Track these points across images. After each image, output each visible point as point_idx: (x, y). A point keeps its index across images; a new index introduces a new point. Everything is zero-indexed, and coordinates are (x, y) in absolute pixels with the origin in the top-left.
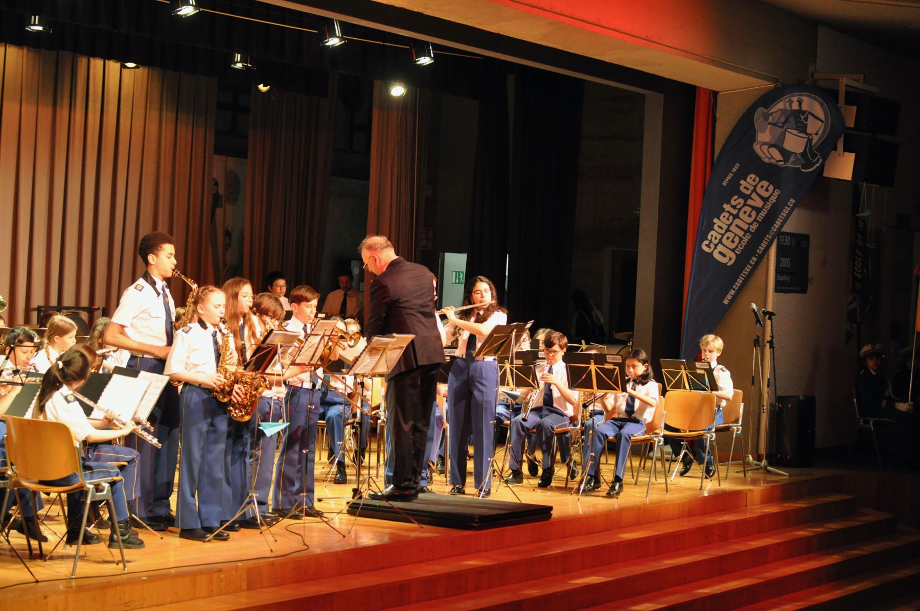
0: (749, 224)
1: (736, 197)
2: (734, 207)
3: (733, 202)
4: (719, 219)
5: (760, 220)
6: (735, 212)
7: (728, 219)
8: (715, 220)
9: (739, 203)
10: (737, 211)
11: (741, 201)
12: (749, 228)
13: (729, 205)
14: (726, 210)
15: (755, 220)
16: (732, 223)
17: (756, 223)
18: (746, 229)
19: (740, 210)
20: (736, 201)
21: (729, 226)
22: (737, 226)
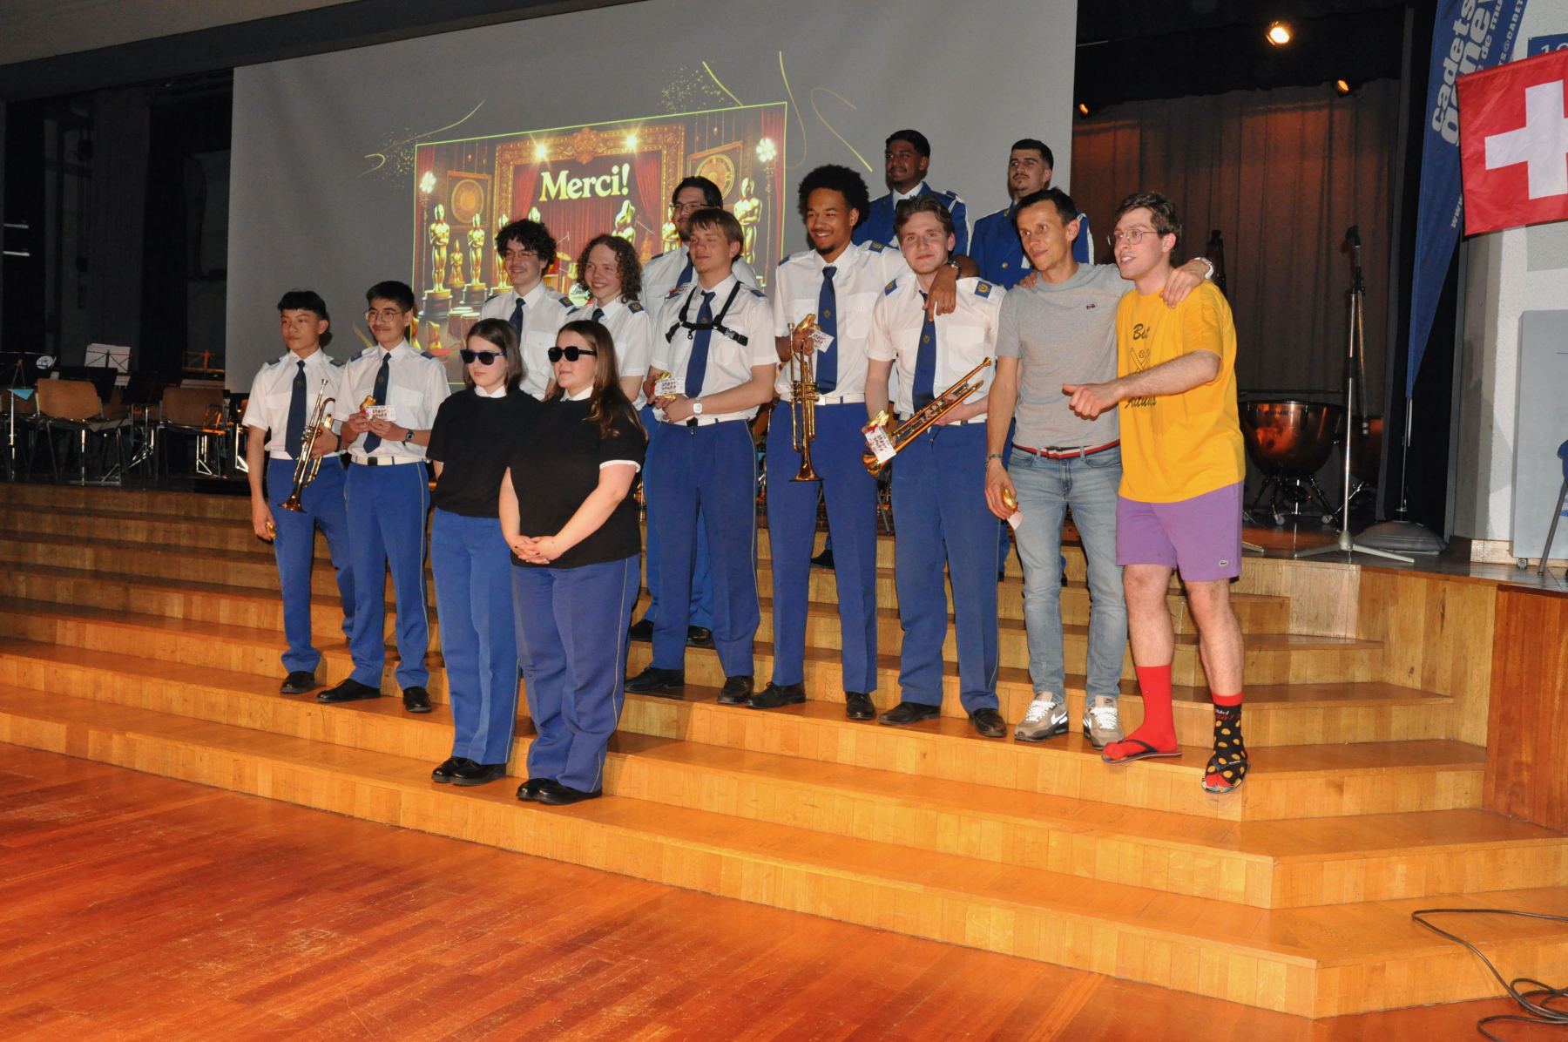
0: (1480, 45)
2: (1465, 21)
3: (1464, 12)
4: (1449, 58)
5: (1493, 27)
6: (1465, 30)
7: (1458, 51)
8: (1446, 63)
9: (1471, 8)
10: (1468, 25)
11: (1473, 2)
12: (1481, 51)
13: (1460, 20)
14: (1457, 34)
15: (1489, 32)
16: (1462, 57)
17: (1488, 37)
18: (1477, 58)
19: (1470, 22)
21: (1459, 63)
22: (1470, 59)
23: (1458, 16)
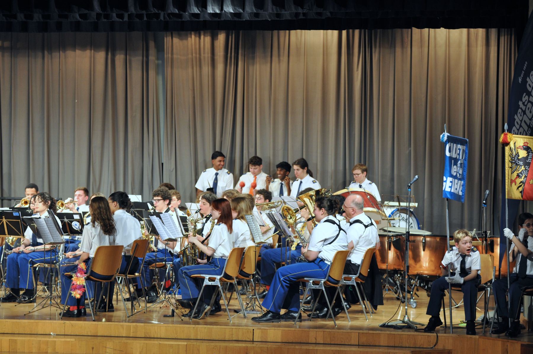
0: (530, 120)
1: (525, 94)
2: (523, 103)
3: (524, 100)
4: (517, 115)
6: (524, 108)
7: (521, 116)
8: (516, 117)
9: (526, 100)
11: (527, 97)
12: (530, 123)
14: (520, 107)
19: (526, 106)
20: (525, 98)
21: (521, 121)
22: (525, 122)
23: (521, 100)
